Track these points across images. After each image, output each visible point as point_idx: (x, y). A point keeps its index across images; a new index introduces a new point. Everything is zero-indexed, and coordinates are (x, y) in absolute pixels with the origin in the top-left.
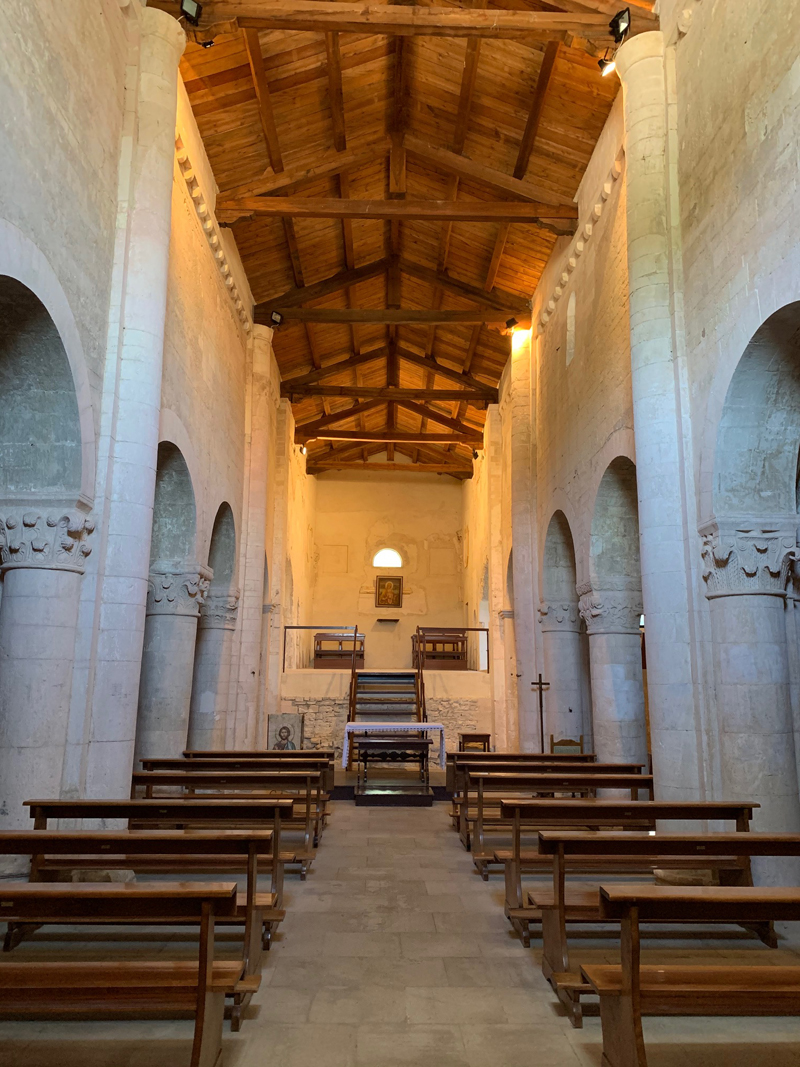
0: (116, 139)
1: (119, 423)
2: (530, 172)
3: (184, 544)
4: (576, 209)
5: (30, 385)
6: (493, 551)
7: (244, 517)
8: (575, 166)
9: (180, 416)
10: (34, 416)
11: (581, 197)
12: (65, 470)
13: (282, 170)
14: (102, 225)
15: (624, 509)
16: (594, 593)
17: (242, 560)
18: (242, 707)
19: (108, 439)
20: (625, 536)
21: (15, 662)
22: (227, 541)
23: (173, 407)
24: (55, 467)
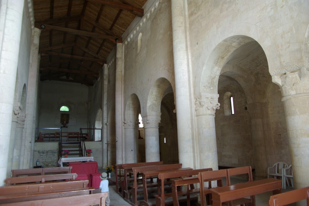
4: (143, 10)
16: (148, 117)
20: (156, 101)
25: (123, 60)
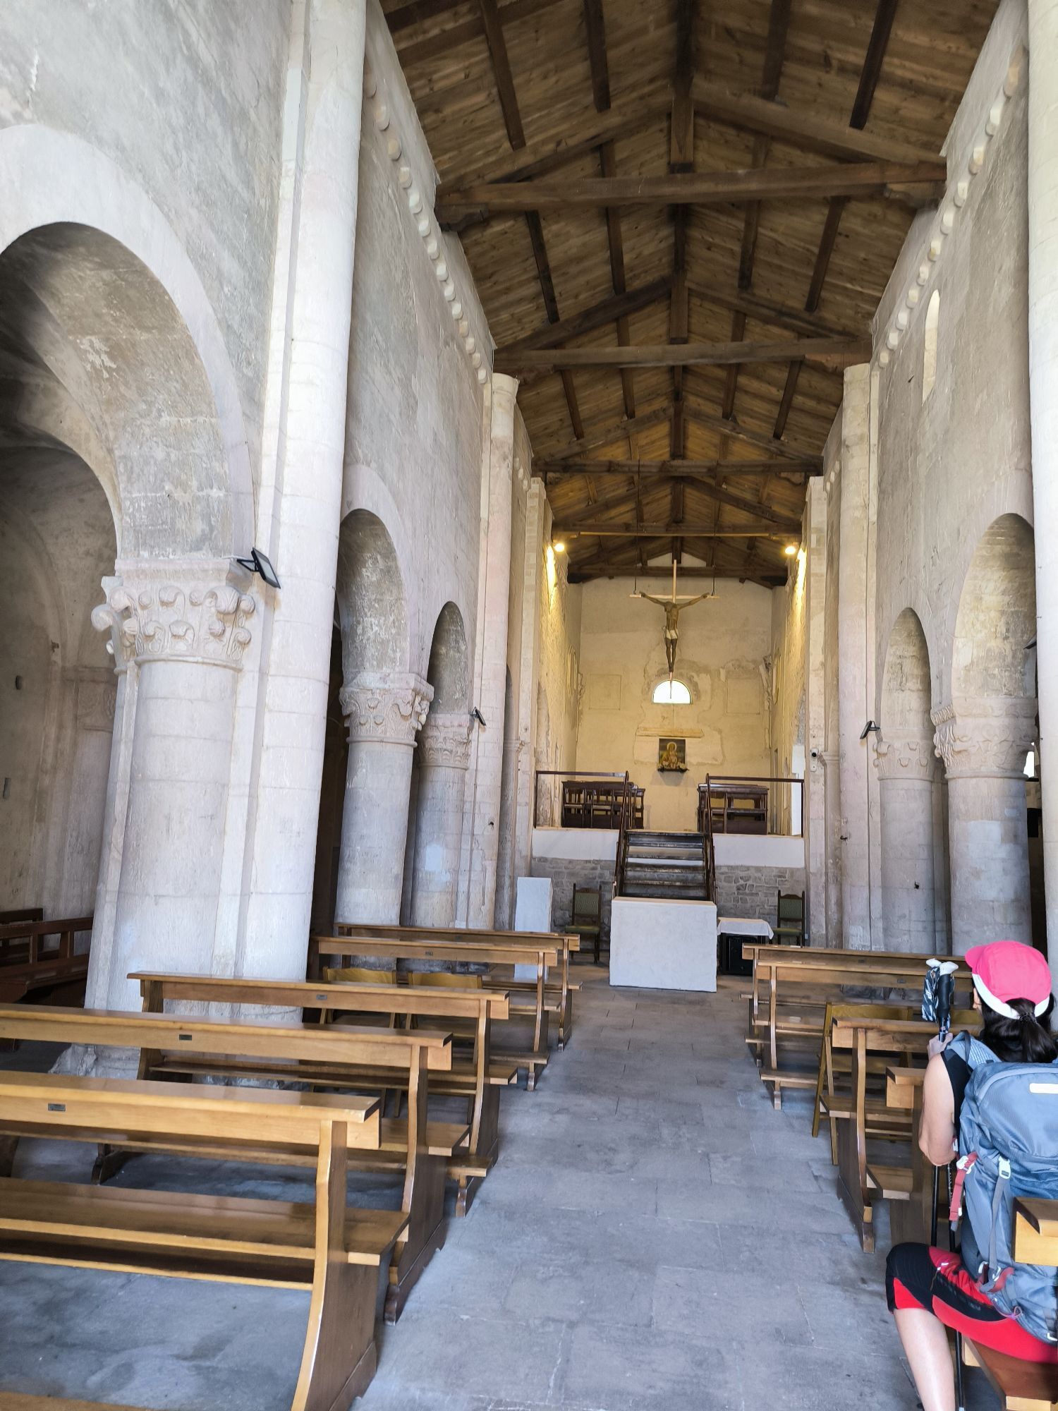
0: (278, 71)
1: (286, 471)
2: (876, 117)
3: (394, 651)
4: (942, 166)
5: (159, 411)
6: (812, 676)
7: (479, 626)
8: (943, 99)
9: (383, 478)
10: (168, 454)
11: (951, 146)
12: (212, 530)
13: (523, 144)
14: (257, 192)
15: (1007, 599)
16: (958, 720)
17: (476, 681)
18: (477, 866)
19: (272, 491)
20: (1006, 638)
21: (151, 785)
22: (457, 655)
23: (373, 465)
24: (199, 527)
25: (874, 449)
